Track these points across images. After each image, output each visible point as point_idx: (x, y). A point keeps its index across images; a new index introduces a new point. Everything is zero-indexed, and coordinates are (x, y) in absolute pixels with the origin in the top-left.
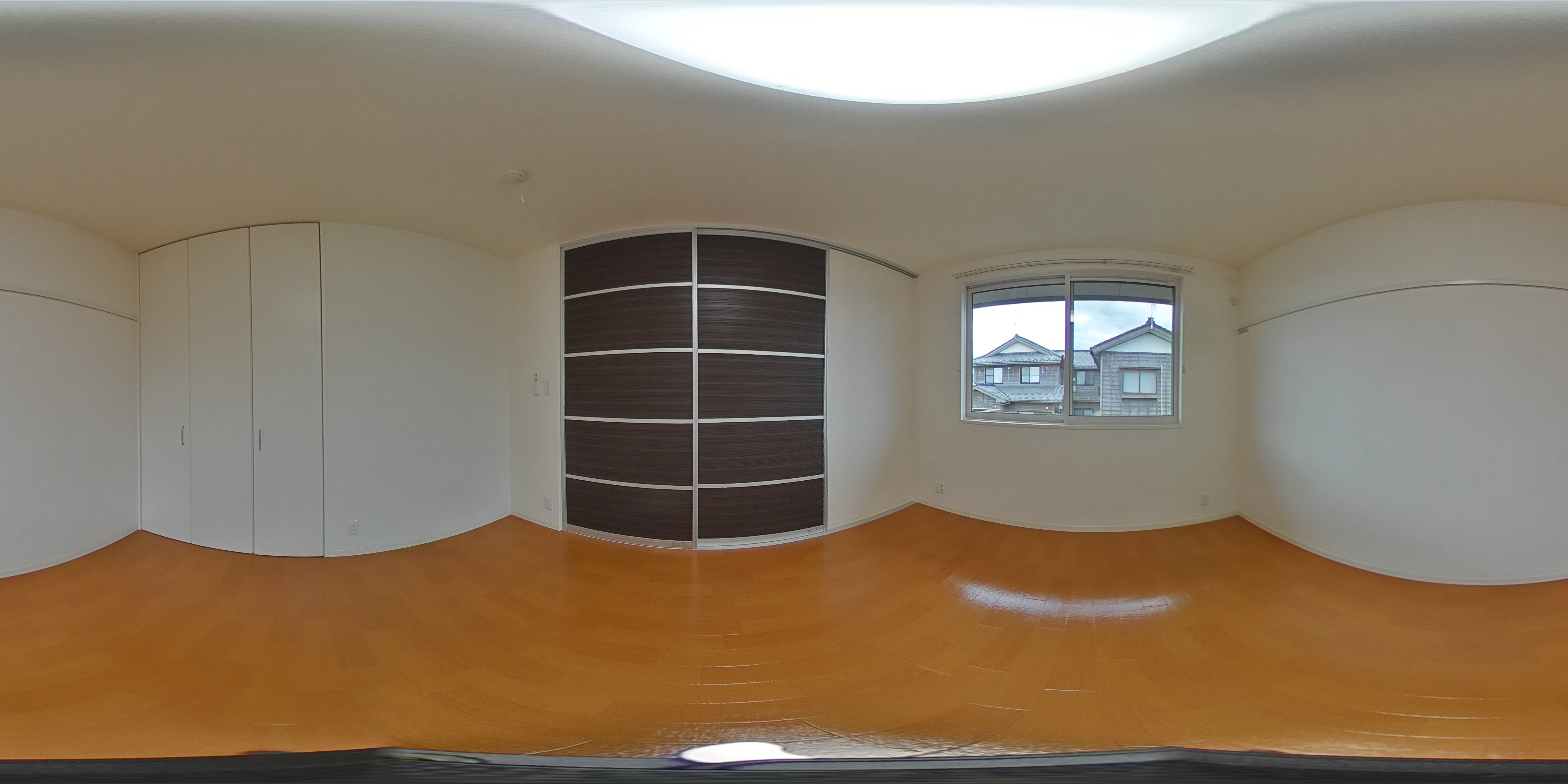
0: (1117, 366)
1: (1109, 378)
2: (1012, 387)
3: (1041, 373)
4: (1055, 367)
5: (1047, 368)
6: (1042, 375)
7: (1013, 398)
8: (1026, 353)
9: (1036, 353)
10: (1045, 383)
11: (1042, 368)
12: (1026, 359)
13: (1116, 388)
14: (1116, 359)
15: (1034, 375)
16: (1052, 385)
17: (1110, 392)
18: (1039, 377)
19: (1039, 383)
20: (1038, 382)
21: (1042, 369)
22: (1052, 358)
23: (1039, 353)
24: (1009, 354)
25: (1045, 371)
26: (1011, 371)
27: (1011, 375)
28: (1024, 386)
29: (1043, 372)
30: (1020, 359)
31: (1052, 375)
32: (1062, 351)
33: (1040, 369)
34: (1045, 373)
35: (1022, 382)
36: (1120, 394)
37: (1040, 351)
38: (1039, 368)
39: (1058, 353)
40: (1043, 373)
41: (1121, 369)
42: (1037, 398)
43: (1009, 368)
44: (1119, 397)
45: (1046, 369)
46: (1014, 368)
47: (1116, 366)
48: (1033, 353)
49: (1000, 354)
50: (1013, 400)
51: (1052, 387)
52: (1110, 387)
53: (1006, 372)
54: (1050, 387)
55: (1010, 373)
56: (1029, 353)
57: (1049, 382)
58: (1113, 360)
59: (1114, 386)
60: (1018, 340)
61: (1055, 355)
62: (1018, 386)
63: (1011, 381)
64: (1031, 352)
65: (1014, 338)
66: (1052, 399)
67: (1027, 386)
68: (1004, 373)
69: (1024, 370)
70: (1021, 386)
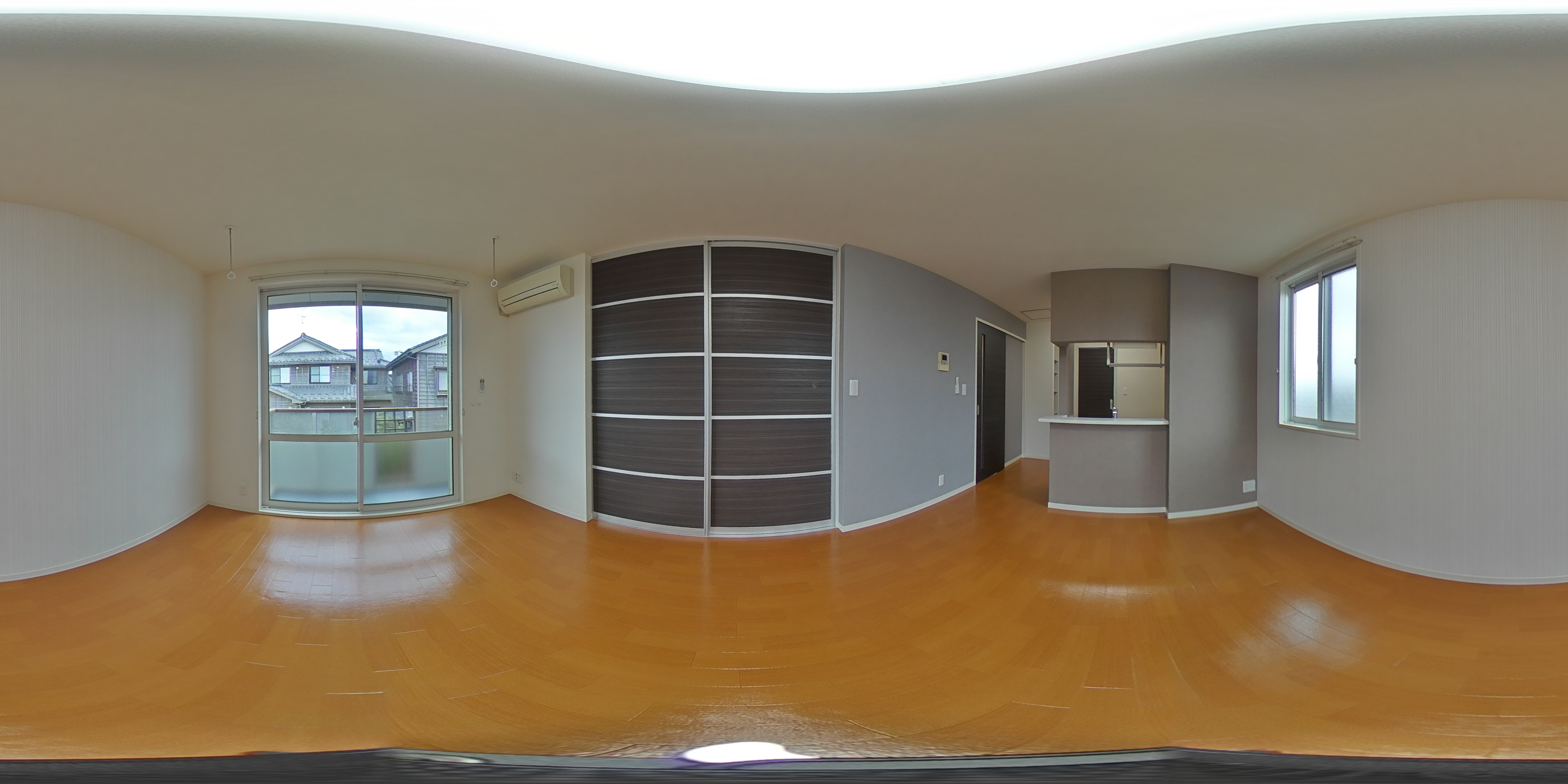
0: (432, 366)
1: (425, 378)
2: (300, 387)
3: (332, 373)
4: (345, 366)
5: (338, 367)
6: (333, 374)
7: (309, 398)
8: (314, 353)
9: (324, 352)
10: (336, 382)
11: (333, 367)
12: (316, 358)
13: (431, 386)
14: (431, 359)
15: (325, 375)
16: (343, 384)
17: (425, 390)
18: (329, 376)
19: (330, 383)
20: (329, 381)
21: (333, 369)
22: (344, 358)
23: (327, 352)
24: (295, 353)
25: (336, 370)
26: (299, 371)
27: (300, 374)
28: (314, 386)
29: (333, 371)
30: (310, 359)
31: (343, 374)
32: (353, 350)
33: (331, 369)
34: (336, 373)
35: (312, 381)
36: (435, 392)
37: (328, 350)
38: (329, 367)
39: (349, 353)
40: (334, 373)
41: (437, 369)
42: (334, 398)
43: (297, 368)
44: (434, 394)
45: (336, 368)
46: (302, 367)
47: (430, 367)
48: (321, 352)
49: (285, 354)
50: (308, 400)
51: (344, 387)
52: (426, 386)
53: (293, 371)
54: (341, 386)
55: (298, 373)
56: (317, 352)
57: (340, 381)
58: (429, 361)
59: (429, 384)
60: (304, 339)
61: (345, 354)
62: (307, 387)
63: (299, 381)
64: (319, 352)
65: (301, 337)
66: (349, 398)
67: (317, 386)
68: (291, 373)
69: (314, 370)
70: (310, 386)
